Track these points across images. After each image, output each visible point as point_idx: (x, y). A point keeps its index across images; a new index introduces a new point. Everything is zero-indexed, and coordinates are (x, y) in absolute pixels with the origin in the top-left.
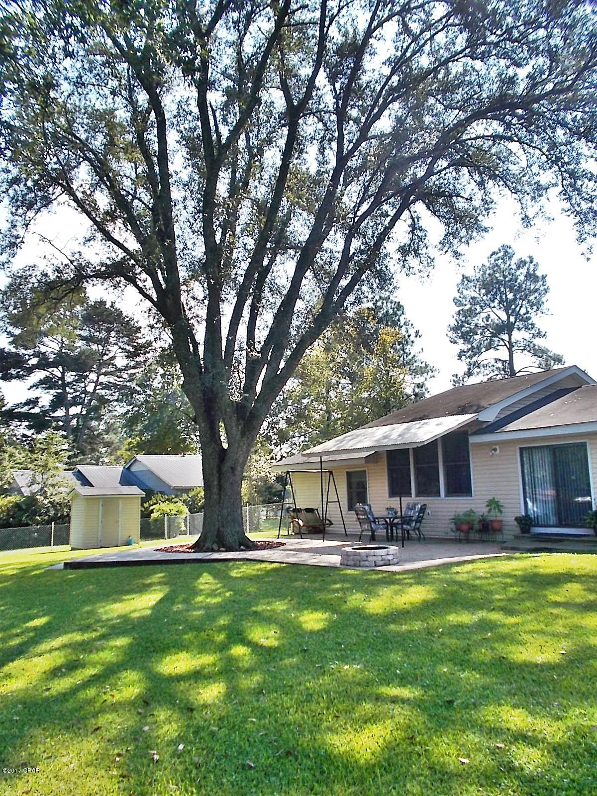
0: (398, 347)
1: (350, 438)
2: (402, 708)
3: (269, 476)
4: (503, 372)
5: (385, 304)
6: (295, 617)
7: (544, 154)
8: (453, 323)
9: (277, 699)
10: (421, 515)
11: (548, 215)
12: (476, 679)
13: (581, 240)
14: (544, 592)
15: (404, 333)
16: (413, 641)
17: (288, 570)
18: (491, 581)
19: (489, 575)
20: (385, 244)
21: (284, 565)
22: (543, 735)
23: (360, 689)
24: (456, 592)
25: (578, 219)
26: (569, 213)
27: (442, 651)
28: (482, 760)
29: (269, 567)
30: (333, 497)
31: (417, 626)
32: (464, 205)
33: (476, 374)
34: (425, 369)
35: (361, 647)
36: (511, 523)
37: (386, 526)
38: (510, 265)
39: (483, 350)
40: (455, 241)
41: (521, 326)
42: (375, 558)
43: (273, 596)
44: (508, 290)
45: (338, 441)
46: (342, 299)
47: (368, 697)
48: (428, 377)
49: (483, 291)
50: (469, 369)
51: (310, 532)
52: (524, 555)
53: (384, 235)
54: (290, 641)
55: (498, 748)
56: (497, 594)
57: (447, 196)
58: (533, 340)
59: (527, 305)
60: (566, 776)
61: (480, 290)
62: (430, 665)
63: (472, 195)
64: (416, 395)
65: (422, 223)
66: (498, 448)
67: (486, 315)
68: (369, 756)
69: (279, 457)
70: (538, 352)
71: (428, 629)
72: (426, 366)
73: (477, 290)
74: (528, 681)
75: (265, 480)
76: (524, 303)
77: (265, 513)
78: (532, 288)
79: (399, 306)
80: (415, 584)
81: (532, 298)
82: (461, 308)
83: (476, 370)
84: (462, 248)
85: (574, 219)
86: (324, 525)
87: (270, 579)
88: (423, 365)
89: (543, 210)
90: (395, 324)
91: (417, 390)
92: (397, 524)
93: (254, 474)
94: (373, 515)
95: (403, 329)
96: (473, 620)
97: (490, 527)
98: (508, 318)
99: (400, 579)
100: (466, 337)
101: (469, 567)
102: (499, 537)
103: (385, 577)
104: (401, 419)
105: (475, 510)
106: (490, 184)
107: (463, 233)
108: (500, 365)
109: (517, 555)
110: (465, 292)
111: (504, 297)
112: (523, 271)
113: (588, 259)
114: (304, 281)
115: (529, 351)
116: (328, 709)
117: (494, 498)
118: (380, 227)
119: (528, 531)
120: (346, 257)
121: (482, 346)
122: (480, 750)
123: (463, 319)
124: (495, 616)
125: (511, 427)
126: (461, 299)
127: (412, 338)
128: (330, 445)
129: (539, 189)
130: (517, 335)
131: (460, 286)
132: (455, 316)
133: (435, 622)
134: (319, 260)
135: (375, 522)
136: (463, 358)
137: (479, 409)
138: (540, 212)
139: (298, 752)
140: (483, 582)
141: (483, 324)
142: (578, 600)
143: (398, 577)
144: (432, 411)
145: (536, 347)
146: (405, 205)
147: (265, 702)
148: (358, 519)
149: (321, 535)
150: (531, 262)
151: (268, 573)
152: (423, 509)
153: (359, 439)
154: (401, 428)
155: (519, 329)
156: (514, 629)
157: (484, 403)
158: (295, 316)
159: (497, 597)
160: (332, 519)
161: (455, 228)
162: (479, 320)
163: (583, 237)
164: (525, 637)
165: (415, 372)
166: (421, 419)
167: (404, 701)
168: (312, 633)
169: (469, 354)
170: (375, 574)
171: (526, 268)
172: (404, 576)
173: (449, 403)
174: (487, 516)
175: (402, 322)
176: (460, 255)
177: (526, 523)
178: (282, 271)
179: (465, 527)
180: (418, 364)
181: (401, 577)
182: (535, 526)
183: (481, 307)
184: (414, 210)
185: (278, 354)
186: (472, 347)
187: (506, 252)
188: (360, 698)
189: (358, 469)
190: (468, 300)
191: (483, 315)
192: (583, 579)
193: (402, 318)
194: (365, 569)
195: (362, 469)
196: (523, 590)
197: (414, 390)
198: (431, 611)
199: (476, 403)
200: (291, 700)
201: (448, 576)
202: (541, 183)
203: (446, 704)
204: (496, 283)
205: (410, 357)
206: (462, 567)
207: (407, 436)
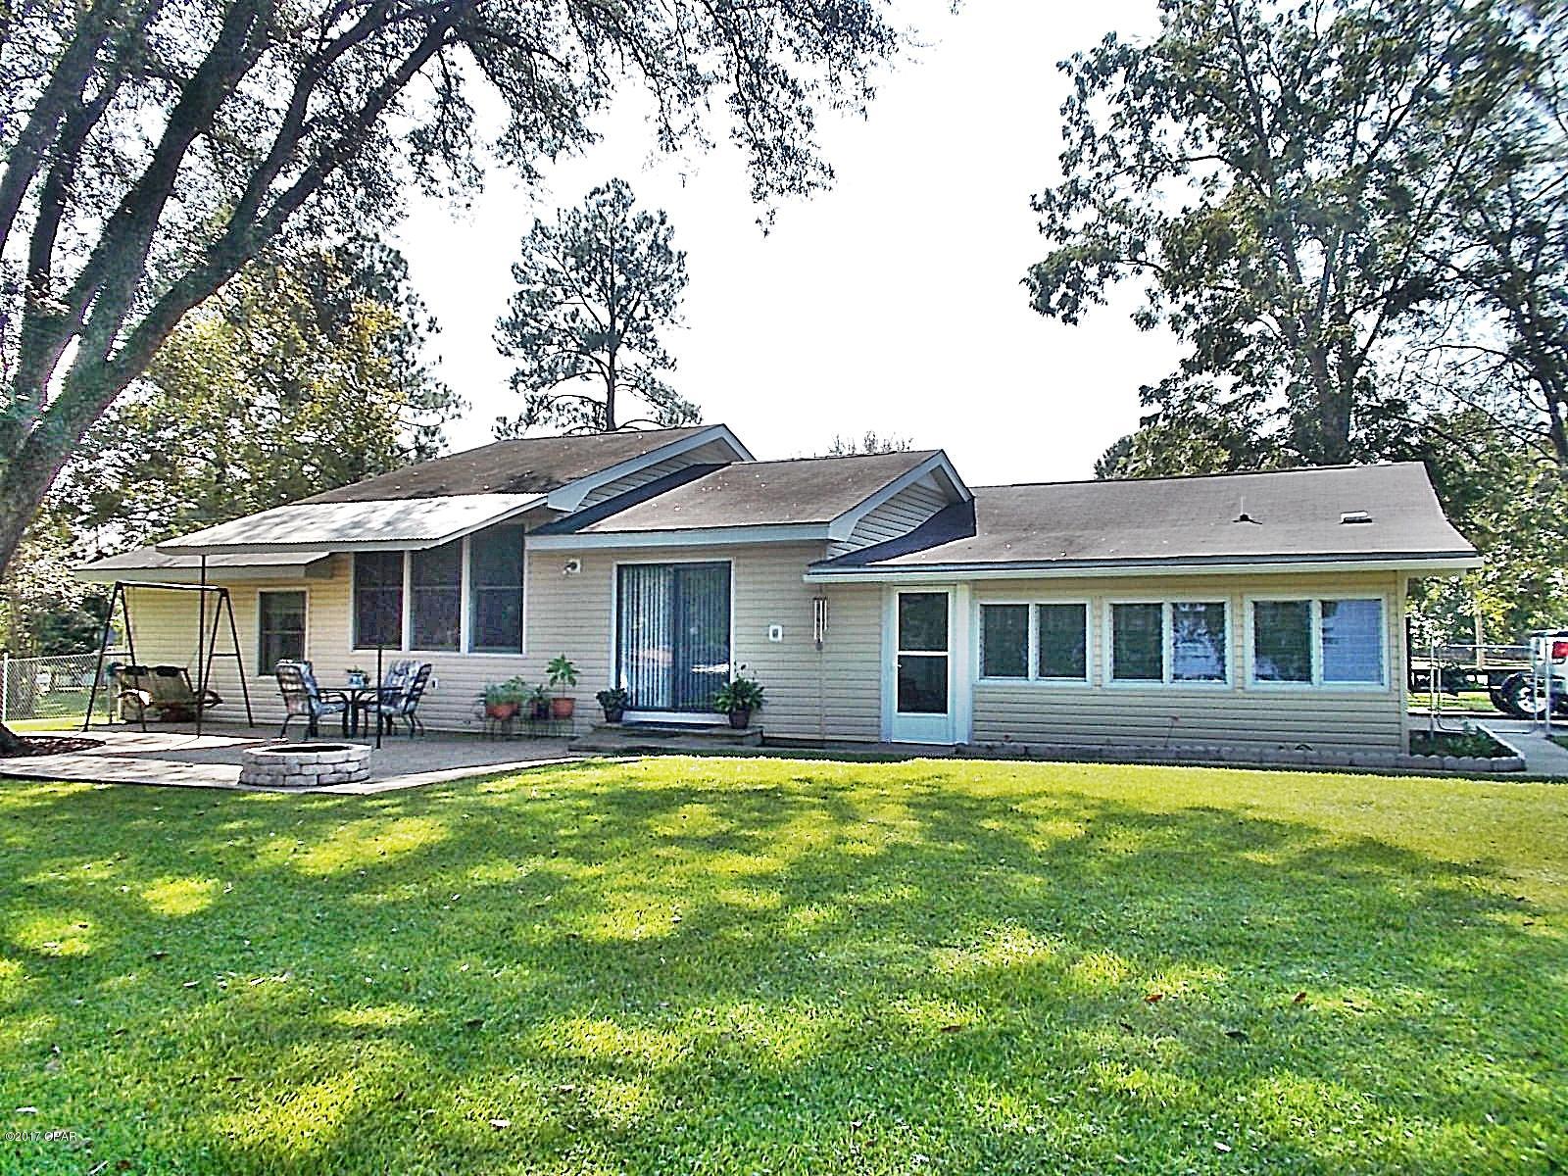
0: (390, 347)
1: (277, 520)
2: (378, 1046)
3: (65, 593)
4: (592, 424)
5: (367, 251)
6: (130, 893)
7: (712, 12)
8: (507, 314)
9: (91, 1060)
10: (419, 685)
11: (705, 136)
12: (523, 978)
13: (758, 195)
14: (646, 822)
15: (405, 319)
16: (399, 921)
17: (111, 796)
18: (552, 806)
19: (548, 796)
20: (383, 116)
21: (103, 786)
22: (642, 1060)
23: (286, 1021)
24: (487, 826)
25: (757, 153)
26: (741, 141)
27: (458, 936)
28: (538, 1117)
29: (64, 790)
30: (224, 643)
31: (408, 891)
32: (552, 74)
33: (542, 421)
34: (443, 399)
35: (289, 942)
36: (590, 704)
37: (342, 706)
38: (624, 221)
39: (561, 376)
40: (529, 146)
41: (634, 341)
42: (319, 769)
43: (74, 852)
44: (616, 267)
45: (246, 524)
46: (278, 217)
47: (306, 1033)
48: (448, 417)
49: (571, 261)
50: (531, 410)
51: (165, 720)
52: (610, 760)
53: (382, 98)
54: (118, 941)
55: (563, 1092)
56: (561, 827)
57: (520, 47)
58: (652, 369)
59: (648, 303)
60: (681, 1121)
61: (564, 258)
62: (434, 963)
63: (571, 60)
64: (420, 449)
65: (464, 91)
66: (578, 562)
67: (572, 308)
68: (307, 1145)
69: (91, 552)
70: (658, 394)
71: (430, 896)
72: (446, 394)
73: (560, 256)
74: (617, 972)
75: (55, 602)
76: (643, 297)
77: (47, 678)
78: (659, 273)
79: (398, 260)
80: (406, 815)
81: (657, 290)
82: (525, 287)
83: (544, 413)
84: (542, 163)
85: (748, 154)
86: (201, 702)
87: (67, 817)
88: (440, 391)
89: (697, 123)
90: (386, 295)
91: (423, 440)
92: (368, 702)
93: (24, 586)
94: (315, 685)
95: (404, 309)
96: (518, 876)
97: (551, 711)
98: (613, 322)
99: (373, 808)
100: (531, 345)
101: (511, 782)
102: (565, 730)
103: (340, 805)
104: (390, 492)
105: (524, 678)
106: (606, 47)
107: (546, 132)
108: (588, 409)
109: (599, 760)
110: (536, 256)
111: (608, 279)
112: (646, 236)
113: (766, 233)
114: (188, 160)
115: (643, 391)
116: (214, 1066)
117: (563, 658)
118: (376, 75)
119: (619, 720)
120: (295, 124)
121: (559, 369)
122: (531, 1101)
123: (528, 310)
124: (560, 866)
125: (607, 524)
126: (526, 269)
127: (422, 331)
128: (228, 532)
129: (695, 83)
130: (626, 357)
131: (527, 242)
132: (512, 300)
133: (448, 881)
134: (226, 119)
135: (319, 698)
136: (521, 386)
137: (550, 485)
138: (692, 127)
139: (146, 1160)
140: (538, 806)
141: (564, 326)
142: (701, 832)
143: (368, 804)
144: (456, 482)
145: (656, 385)
146: (432, 44)
147: (59, 1071)
148: (283, 690)
149: (193, 726)
150: (663, 222)
151: (61, 804)
152: (422, 676)
153: (297, 523)
154: (390, 509)
155: (629, 345)
156: (593, 887)
157: (559, 475)
158: (158, 235)
159: (562, 832)
160: (219, 692)
161: (531, 118)
162: (558, 316)
163: (762, 190)
164: (612, 898)
165: (421, 403)
166: (434, 494)
167: (380, 1033)
168: (172, 921)
169: (532, 380)
170: (320, 800)
171: (652, 231)
172: (382, 802)
173: (492, 469)
174: (547, 690)
175: (402, 296)
176: (537, 176)
177: (615, 703)
178: (130, 121)
179: (504, 711)
180: (430, 386)
181: (375, 803)
182: (631, 709)
183: (565, 291)
184: (451, 59)
185: (112, 314)
186: (541, 367)
187: (619, 194)
188: (289, 1036)
189: (288, 589)
190: (540, 274)
191: (568, 309)
192: (710, 796)
193: (401, 286)
194: (294, 791)
195: (298, 589)
196: (610, 818)
197: (417, 438)
198: (438, 866)
199: (545, 472)
200: (125, 1057)
201: (471, 799)
202: (699, 70)
203: (467, 1029)
204: (597, 250)
205: (414, 370)
206: (498, 783)
207: (402, 525)
